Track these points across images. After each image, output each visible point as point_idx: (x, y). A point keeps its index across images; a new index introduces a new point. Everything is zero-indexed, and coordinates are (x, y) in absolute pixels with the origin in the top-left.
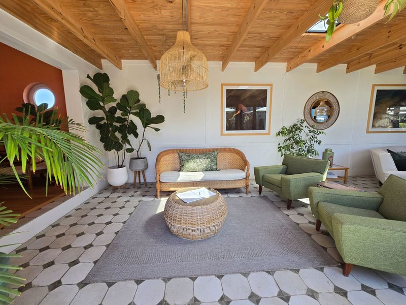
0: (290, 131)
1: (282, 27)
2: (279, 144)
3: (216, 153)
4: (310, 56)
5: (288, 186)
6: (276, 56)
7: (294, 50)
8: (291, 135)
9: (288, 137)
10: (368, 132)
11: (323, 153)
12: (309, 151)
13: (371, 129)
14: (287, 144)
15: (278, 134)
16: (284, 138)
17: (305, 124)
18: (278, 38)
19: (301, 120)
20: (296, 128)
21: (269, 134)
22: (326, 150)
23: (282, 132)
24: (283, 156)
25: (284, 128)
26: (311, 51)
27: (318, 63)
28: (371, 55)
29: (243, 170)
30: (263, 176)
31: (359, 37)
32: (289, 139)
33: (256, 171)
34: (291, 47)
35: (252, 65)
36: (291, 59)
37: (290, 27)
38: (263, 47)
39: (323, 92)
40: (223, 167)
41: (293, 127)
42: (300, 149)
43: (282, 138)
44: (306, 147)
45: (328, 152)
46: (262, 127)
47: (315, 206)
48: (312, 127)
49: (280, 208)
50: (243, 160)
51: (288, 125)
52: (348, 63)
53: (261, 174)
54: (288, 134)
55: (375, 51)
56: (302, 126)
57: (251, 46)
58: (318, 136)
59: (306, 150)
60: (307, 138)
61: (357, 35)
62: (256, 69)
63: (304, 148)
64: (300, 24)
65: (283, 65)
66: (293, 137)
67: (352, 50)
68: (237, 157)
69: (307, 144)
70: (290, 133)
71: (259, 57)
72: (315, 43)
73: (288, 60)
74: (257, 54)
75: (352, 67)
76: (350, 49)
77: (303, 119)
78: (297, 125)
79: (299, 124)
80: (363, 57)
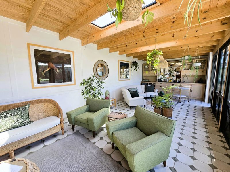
0: (87, 82)
1: (77, 12)
2: (82, 91)
3: (27, 107)
4: (95, 39)
5: (93, 123)
6: (74, 34)
7: (85, 33)
8: (88, 84)
9: (87, 86)
10: (119, 81)
11: (105, 93)
12: (99, 93)
13: (120, 79)
14: (87, 90)
15: (81, 84)
16: (85, 86)
17: (95, 78)
18: (75, 20)
19: (93, 75)
20: (90, 80)
21: (75, 84)
22: (106, 91)
23: (83, 83)
24: (86, 99)
25: (84, 80)
26: (95, 36)
27: (98, 45)
28: (118, 46)
29: (57, 116)
30: (74, 118)
31: (115, 36)
32: (88, 87)
33: (69, 115)
34: (83, 30)
35: (57, 35)
36: (84, 38)
37: (82, 15)
38: (64, 23)
39: (101, 61)
40: (37, 117)
41: (89, 80)
42: (94, 92)
43: (83, 87)
44: (97, 91)
45: (107, 92)
46: (70, 80)
47: (111, 135)
48: (99, 79)
49: (88, 139)
50: (57, 108)
51: (86, 78)
52: (110, 48)
53: (73, 117)
54: (87, 84)
55: (119, 45)
56: (94, 79)
57: (53, 19)
58: (102, 84)
59: (97, 92)
60: (97, 86)
61: (115, 35)
62: (61, 39)
63: (96, 92)
64: (89, 15)
65: (79, 41)
66: (90, 86)
67: (112, 42)
68: (51, 105)
69: (97, 89)
70: (88, 83)
71: (61, 31)
72: (97, 33)
73: (83, 38)
74: (60, 28)
75: (112, 50)
76: (111, 41)
77: (94, 75)
78: (91, 78)
79: (92, 77)
80: (115, 47)
